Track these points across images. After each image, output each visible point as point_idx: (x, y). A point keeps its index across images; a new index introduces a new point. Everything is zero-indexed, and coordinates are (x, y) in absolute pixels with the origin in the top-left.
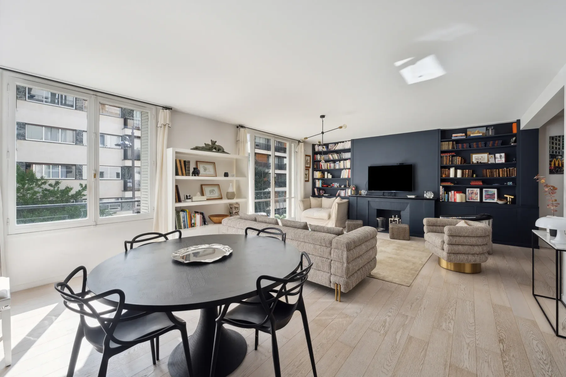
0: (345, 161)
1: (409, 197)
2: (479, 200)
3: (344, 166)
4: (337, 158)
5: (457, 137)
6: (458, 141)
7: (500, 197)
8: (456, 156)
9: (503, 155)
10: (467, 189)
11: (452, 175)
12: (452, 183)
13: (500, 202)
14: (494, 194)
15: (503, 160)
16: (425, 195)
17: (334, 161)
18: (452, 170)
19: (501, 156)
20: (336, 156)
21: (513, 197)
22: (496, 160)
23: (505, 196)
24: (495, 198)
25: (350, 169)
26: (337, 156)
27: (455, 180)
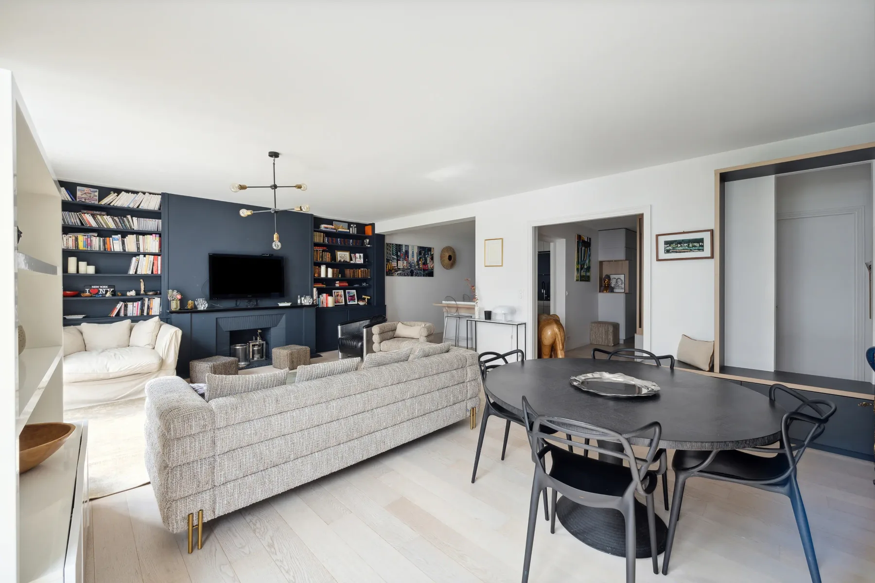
0: (141, 237)
1: (281, 305)
2: (344, 303)
3: (138, 248)
4: (112, 225)
5: (327, 228)
6: (327, 234)
7: (360, 299)
8: (327, 251)
9: (362, 255)
10: (333, 291)
11: (323, 275)
12: (323, 284)
13: (361, 303)
14: (354, 295)
15: (361, 261)
16: (299, 301)
17: (104, 233)
18: (323, 268)
19: (360, 256)
20: (109, 222)
21: (369, 298)
22: (357, 260)
23: (363, 296)
24: (355, 299)
25: (159, 255)
26: (114, 220)
27: (326, 280)
